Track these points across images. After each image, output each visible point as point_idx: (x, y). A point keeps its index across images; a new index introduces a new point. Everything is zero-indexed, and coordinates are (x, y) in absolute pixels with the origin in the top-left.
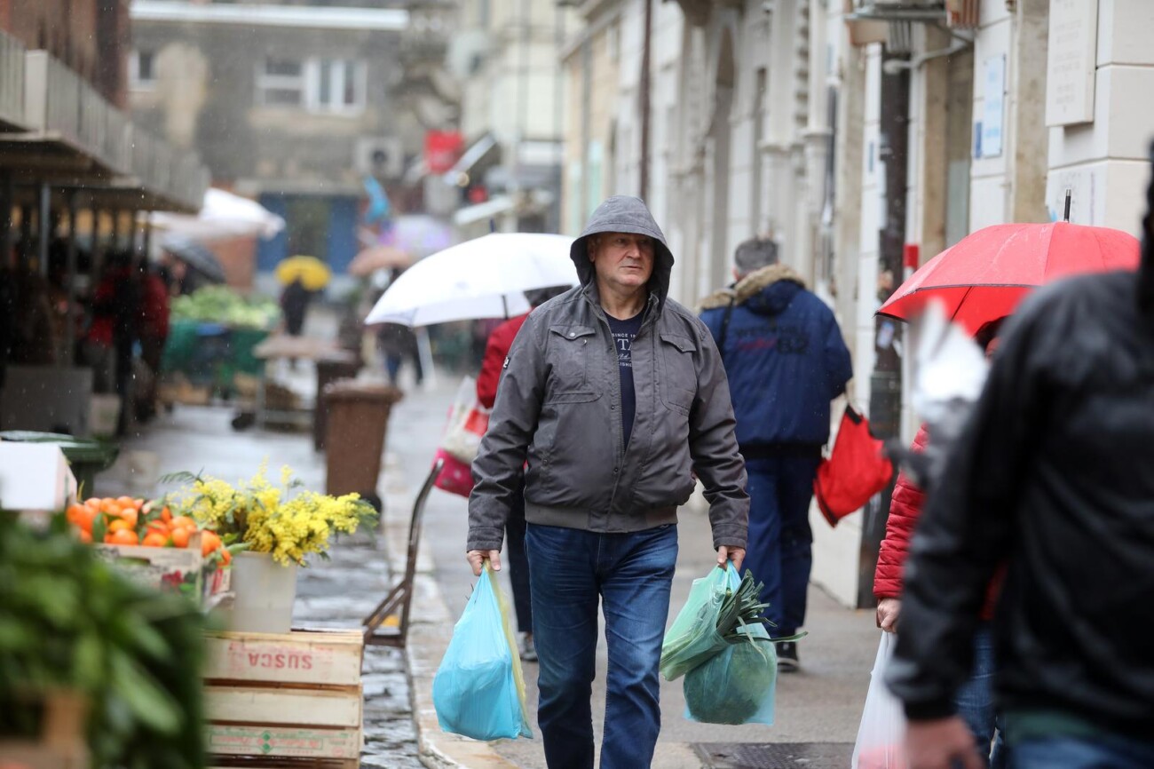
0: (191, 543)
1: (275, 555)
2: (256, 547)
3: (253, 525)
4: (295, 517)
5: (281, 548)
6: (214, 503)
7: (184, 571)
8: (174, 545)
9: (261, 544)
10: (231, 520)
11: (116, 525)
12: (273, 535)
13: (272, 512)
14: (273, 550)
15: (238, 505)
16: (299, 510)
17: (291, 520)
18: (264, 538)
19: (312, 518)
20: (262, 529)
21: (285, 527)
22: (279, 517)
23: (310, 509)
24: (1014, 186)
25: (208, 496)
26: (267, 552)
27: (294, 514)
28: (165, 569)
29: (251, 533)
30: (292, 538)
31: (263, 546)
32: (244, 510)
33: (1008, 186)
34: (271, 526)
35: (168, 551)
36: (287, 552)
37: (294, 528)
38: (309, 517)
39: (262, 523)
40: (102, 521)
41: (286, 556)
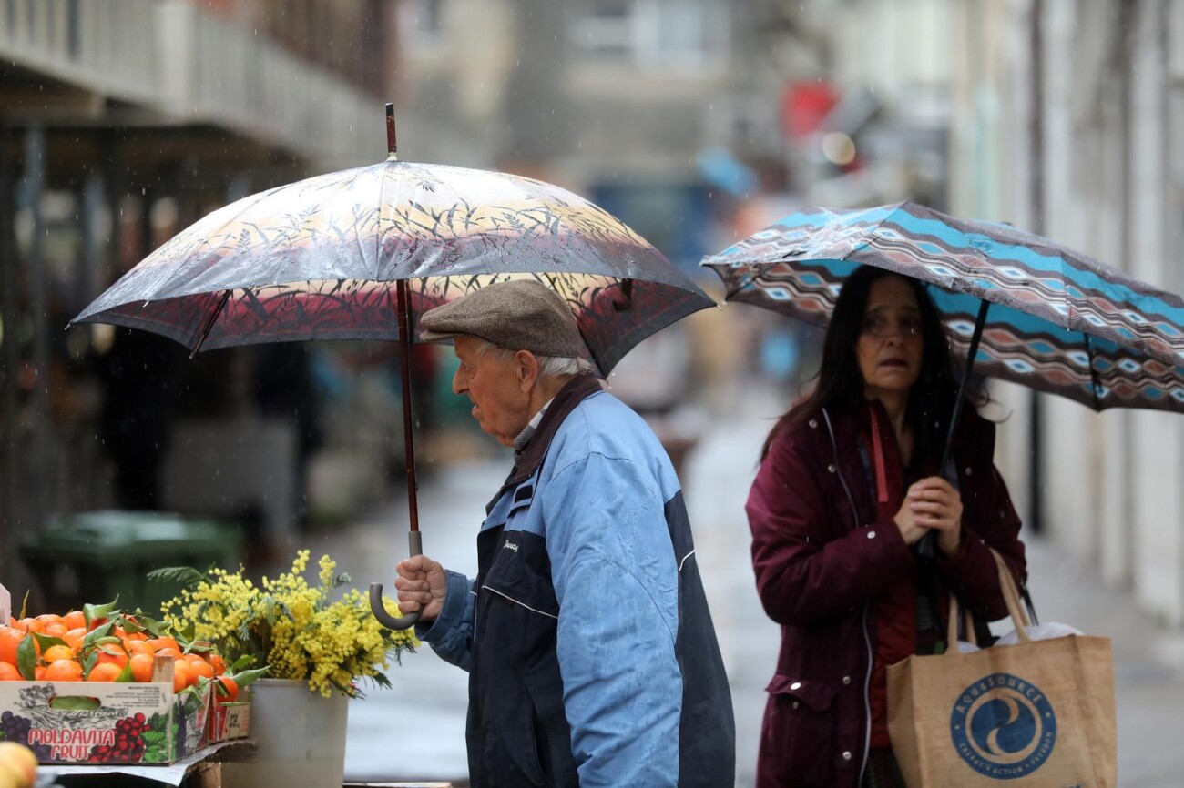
0: (157, 673)
1: (311, 682)
2: (285, 672)
3: (280, 641)
4: (338, 628)
5: (319, 673)
6: (225, 613)
7: (148, 713)
8: (134, 677)
9: (291, 667)
10: (245, 636)
11: (55, 650)
12: (308, 655)
13: (305, 622)
14: (308, 676)
15: (256, 615)
16: (344, 617)
17: (331, 633)
18: (294, 659)
19: (360, 629)
20: (292, 646)
21: (322, 643)
22: (314, 629)
23: (359, 616)
25: (217, 603)
26: (301, 678)
27: (337, 623)
28: (122, 712)
29: (277, 652)
30: (334, 658)
31: (295, 669)
32: (264, 621)
34: (302, 642)
35: (124, 687)
36: (328, 676)
37: (335, 644)
38: (355, 628)
39: (292, 638)
40: (31, 647)
41: (327, 683)
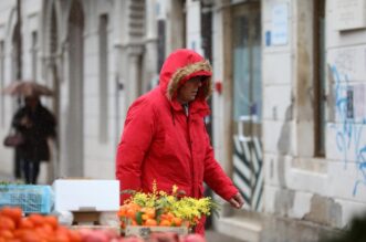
24: (296, 56)
33: (293, 57)
